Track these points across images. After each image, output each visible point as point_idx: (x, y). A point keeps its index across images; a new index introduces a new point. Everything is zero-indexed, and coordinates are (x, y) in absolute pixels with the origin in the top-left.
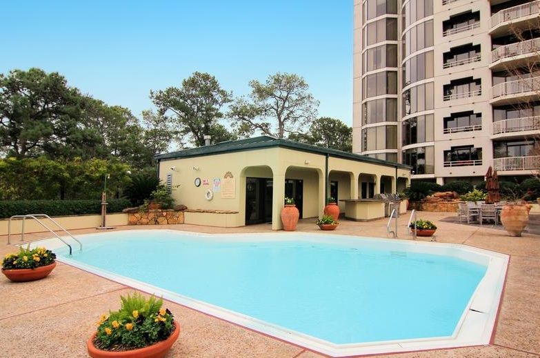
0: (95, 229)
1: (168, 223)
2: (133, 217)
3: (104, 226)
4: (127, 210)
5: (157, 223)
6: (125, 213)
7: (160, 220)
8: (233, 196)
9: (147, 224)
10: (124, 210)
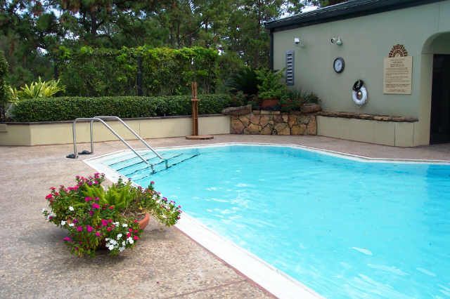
0: (184, 140)
1: (291, 134)
2: (238, 122)
3: (197, 134)
4: (228, 110)
5: (274, 132)
6: (225, 115)
7: (279, 127)
8: (408, 90)
9: (259, 133)
10: (224, 111)
